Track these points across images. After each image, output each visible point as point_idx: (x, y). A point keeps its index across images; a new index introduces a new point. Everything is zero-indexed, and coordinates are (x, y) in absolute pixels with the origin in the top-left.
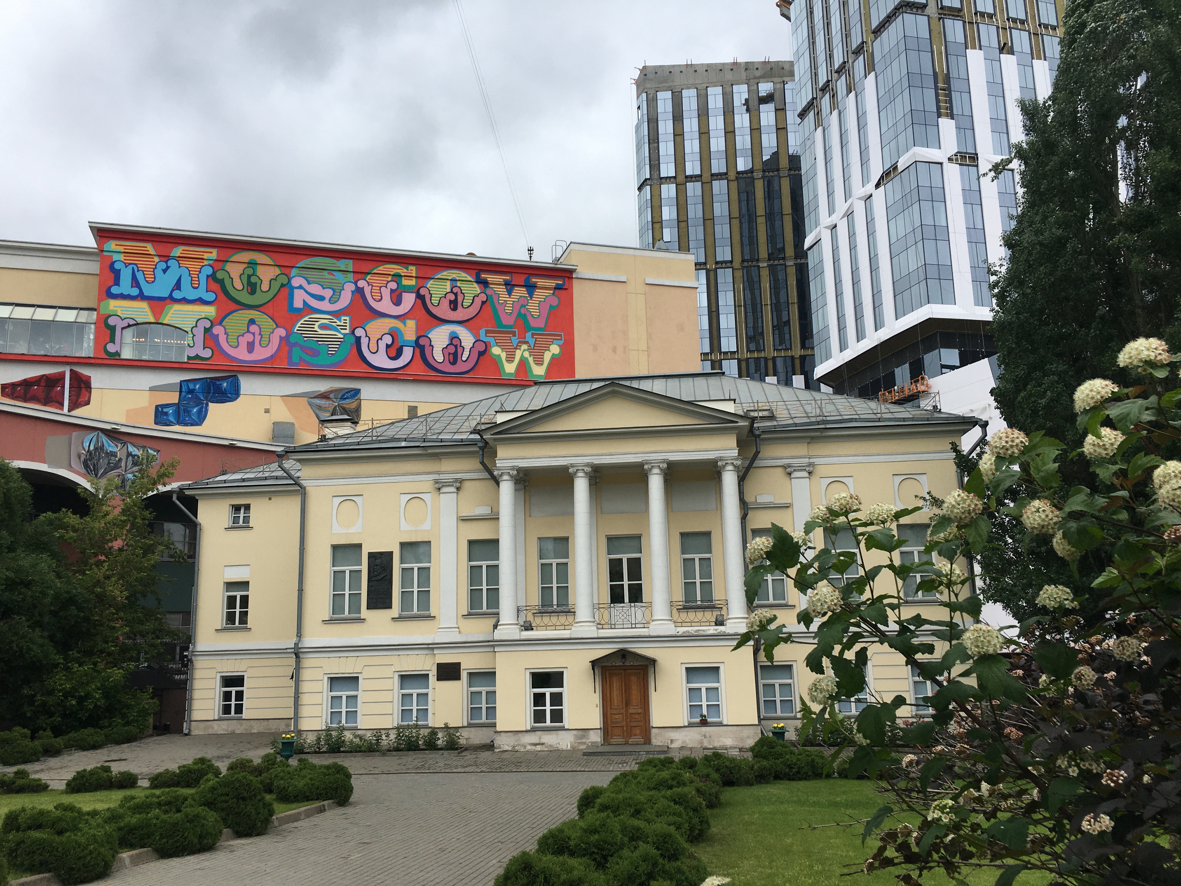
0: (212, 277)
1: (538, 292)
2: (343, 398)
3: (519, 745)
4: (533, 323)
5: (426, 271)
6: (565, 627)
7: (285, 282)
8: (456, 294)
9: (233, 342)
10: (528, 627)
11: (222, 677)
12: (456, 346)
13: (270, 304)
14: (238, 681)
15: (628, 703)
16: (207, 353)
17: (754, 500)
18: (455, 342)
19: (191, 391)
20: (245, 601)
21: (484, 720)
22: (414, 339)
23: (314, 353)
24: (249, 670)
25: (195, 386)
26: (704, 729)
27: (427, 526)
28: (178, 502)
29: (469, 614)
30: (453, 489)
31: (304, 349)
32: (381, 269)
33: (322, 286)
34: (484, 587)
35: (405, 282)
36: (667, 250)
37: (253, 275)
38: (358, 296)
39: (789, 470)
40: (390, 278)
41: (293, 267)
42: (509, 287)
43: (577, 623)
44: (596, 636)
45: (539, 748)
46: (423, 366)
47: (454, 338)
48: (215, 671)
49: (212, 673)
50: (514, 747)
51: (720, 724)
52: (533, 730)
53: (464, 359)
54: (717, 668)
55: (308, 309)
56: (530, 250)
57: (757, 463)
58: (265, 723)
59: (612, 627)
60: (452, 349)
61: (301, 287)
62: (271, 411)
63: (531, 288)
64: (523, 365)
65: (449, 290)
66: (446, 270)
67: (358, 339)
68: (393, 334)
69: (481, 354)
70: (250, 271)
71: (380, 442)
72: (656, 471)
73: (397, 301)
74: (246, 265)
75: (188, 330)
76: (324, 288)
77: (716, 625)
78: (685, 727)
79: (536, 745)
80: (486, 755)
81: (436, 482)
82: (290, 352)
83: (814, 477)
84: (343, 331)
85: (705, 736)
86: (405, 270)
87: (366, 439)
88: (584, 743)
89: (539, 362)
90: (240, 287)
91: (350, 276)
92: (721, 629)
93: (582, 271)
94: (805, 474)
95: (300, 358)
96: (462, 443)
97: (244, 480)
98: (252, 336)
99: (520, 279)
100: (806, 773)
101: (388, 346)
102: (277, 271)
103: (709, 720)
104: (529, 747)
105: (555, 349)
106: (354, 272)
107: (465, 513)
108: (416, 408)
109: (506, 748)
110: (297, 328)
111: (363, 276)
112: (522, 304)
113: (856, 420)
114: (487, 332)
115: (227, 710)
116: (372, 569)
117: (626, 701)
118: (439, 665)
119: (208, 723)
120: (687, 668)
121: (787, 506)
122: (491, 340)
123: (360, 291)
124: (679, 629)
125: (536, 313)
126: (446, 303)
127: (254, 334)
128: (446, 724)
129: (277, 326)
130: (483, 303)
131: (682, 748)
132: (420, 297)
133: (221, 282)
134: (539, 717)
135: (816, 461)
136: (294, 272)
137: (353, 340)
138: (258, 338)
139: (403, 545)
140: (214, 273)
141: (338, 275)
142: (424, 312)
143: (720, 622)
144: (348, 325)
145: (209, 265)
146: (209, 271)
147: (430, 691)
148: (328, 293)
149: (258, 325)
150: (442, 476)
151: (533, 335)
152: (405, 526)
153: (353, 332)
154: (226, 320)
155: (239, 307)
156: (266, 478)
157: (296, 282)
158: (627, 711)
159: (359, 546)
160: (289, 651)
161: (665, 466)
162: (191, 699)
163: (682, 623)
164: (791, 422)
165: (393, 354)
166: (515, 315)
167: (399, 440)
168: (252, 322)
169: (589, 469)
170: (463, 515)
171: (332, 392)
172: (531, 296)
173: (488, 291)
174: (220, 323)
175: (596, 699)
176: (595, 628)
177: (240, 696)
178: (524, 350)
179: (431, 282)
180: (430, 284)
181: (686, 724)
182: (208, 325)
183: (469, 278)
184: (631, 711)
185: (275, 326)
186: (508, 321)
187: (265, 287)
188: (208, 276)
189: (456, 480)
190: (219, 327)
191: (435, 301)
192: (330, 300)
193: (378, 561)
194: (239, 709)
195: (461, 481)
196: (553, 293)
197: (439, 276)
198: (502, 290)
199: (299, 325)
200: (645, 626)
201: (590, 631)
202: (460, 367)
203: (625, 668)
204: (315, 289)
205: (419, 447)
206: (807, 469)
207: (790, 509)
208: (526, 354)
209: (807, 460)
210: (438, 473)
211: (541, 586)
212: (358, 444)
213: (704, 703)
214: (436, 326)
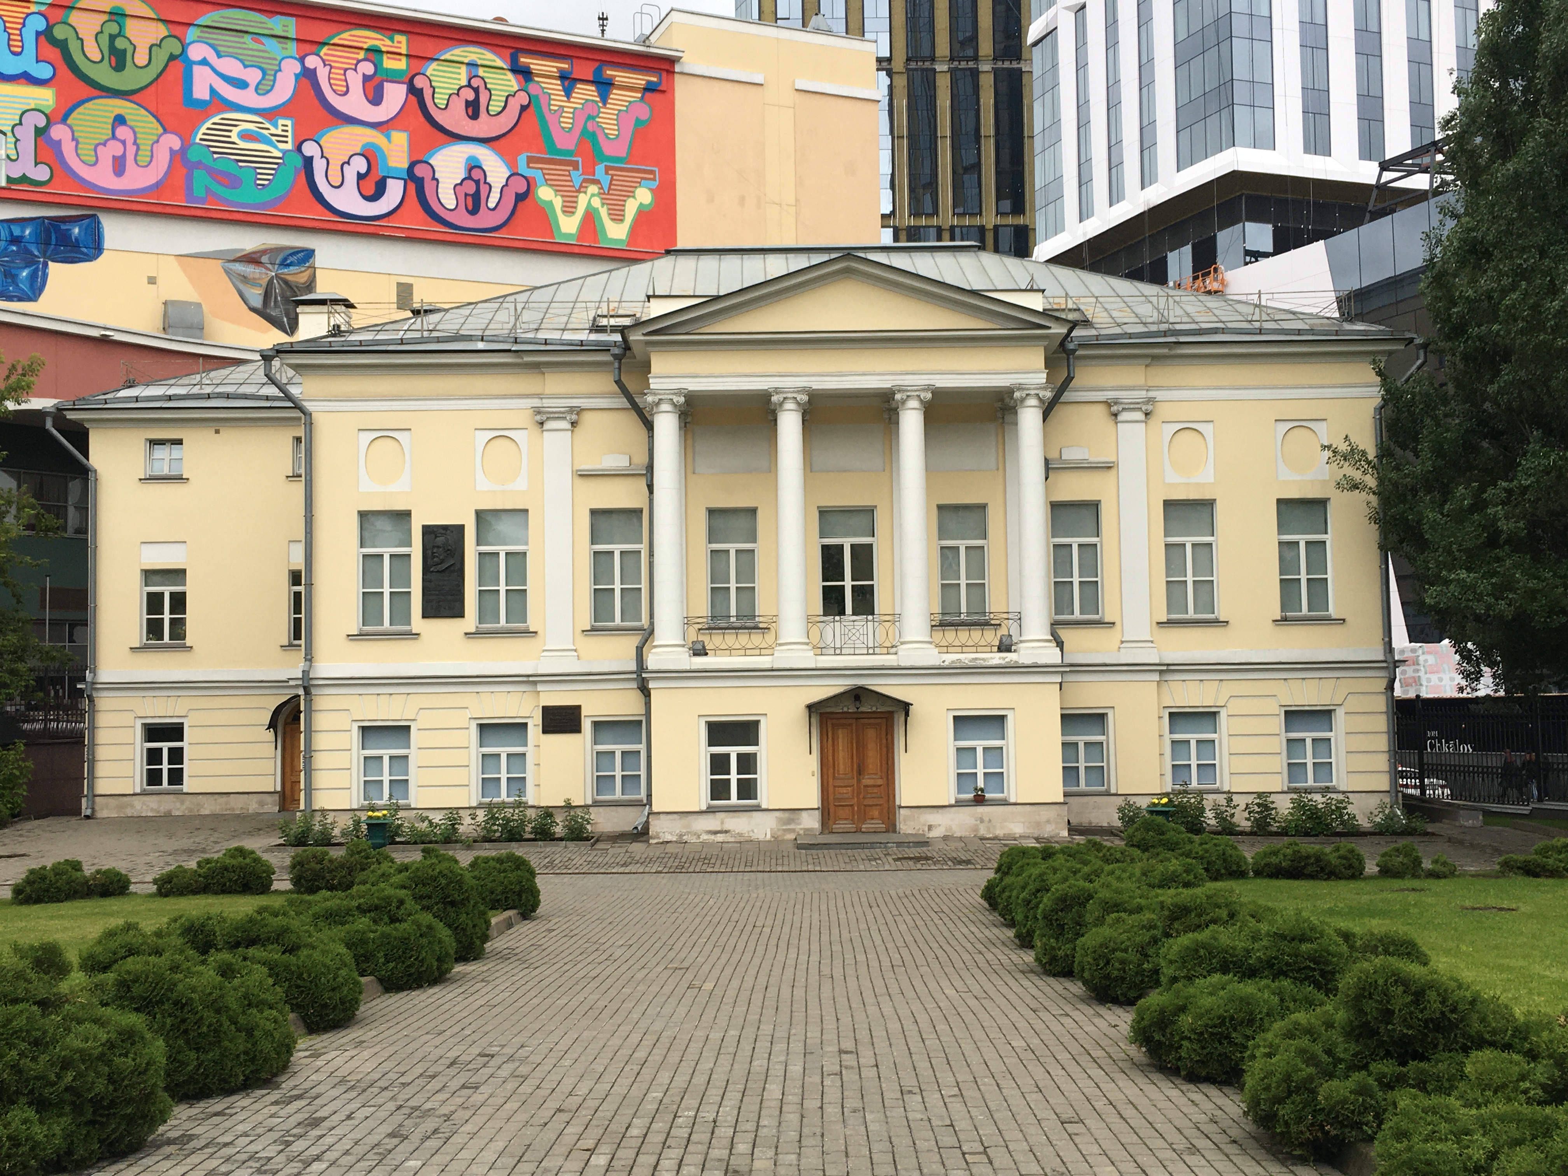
0: (46, 36)
1: (616, 95)
2: (284, 264)
3: (688, 833)
4: (608, 149)
5: (426, 46)
6: (760, 651)
7: (177, 51)
8: (476, 90)
9: (88, 156)
10: (700, 651)
11: (144, 725)
12: (477, 182)
13: (152, 89)
14: (175, 732)
15: (860, 771)
16: (42, 173)
17: (1057, 455)
18: (476, 174)
19: (15, 240)
20: (179, 602)
21: (618, 795)
22: (406, 166)
23: (231, 181)
24: (191, 714)
25: (23, 231)
26: (981, 810)
27: (521, 484)
28: (55, 432)
29: (593, 629)
30: (565, 425)
31: (215, 174)
32: (347, 36)
33: (241, 61)
34: (617, 586)
35: (389, 63)
36: (829, 32)
37: (119, 35)
38: (306, 82)
39: (1115, 409)
40: (361, 55)
41: (190, 25)
42: (566, 83)
43: (780, 645)
44: (813, 666)
45: (720, 838)
46: (422, 214)
47: (474, 168)
48: (131, 716)
49: (127, 719)
50: (681, 836)
51: (1005, 803)
52: (711, 811)
53: (491, 205)
54: (1002, 719)
55: (218, 103)
56: (603, 19)
57: (1067, 396)
58: (224, 799)
59: (838, 651)
60: (471, 188)
61: (204, 62)
62: (159, 281)
63: (605, 86)
64: (590, 220)
65: (464, 82)
66: (460, 46)
67: (308, 162)
68: (369, 155)
69: (520, 198)
70: (113, 28)
71: (438, 340)
72: (913, 403)
73: (375, 98)
74: (106, 17)
75: (7, 129)
76: (245, 67)
77: (1000, 650)
78: (950, 806)
79: (716, 833)
80: (637, 848)
81: (538, 411)
82: (190, 178)
83: (1154, 421)
84: (282, 146)
85: (982, 821)
86: (388, 42)
87: (410, 335)
88: (793, 830)
89: (617, 216)
90: (97, 57)
91: (292, 47)
92: (1010, 657)
93: (689, 63)
94: (1140, 416)
95: (207, 189)
96: (582, 347)
97: (170, 398)
98: (120, 145)
99: (586, 70)
100: (1218, 871)
101: (360, 177)
102: (162, 30)
103: (988, 796)
104: (705, 837)
105: (644, 196)
106: (298, 40)
107: (587, 465)
108: (410, 287)
109: (669, 838)
110: (200, 136)
111: (314, 48)
112: (589, 115)
113: (1223, 331)
114: (530, 160)
115: (154, 778)
116: (429, 552)
117: (859, 766)
118: (545, 709)
119: (125, 799)
120: (955, 717)
121: (1108, 467)
122: (537, 174)
123: (309, 75)
124: (946, 657)
125: (612, 131)
126: (458, 106)
127: (124, 142)
128: (568, 801)
129: (165, 131)
130: (524, 108)
131: (945, 838)
132: (415, 92)
133: (62, 46)
134: (719, 790)
135: (1158, 395)
136: (192, 34)
137: (299, 162)
138: (131, 150)
139: (480, 516)
140: (49, 28)
141: (269, 42)
142: (422, 119)
143: (1005, 647)
144: (289, 134)
145: (39, 13)
146: (40, 24)
147: (529, 750)
148: (253, 76)
149: (131, 128)
150: (546, 403)
151: (607, 169)
152: (483, 483)
153: (299, 148)
154: (74, 115)
155: (97, 93)
156: (209, 397)
157: (196, 52)
158: (859, 781)
159: (404, 516)
160: (291, 683)
161: (929, 396)
162: (93, 762)
163: (947, 648)
164: (1118, 330)
165: (371, 191)
166: (577, 133)
167: (469, 338)
168: (120, 120)
169: (804, 398)
170: (582, 467)
171: (264, 252)
172: (604, 99)
173: (531, 87)
174: (64, 120)
175: (813, 762)
176: (811, 653)
177: (177, 756)
178: (593, 195)
179: (434, 65)
180: (432, 69)
181: (953, 802)
182: (42, 122)
183: (499, 63)
184: (866, 781)
185: (161, 130)
186: (566, 143)
187: (141, 58)
188: (38, 34)
189: (571, 410)
190: (60, 127)
191: (441, 101)
192: (257, 89)
193: (440, 540)
194: (176, 777)
195: (580, 411)
196: (642, 98)
197: (447, 56)
198: (554, 87)
199: (203, 130)
200: (891, 649)
201: (806, 658)
202: (484, 220)
203: (858, 716)
204: (231, 67)
205: (509, 351)
206: (1144, 408)
207: (1113, 472)
208: (596, 202)
209: (1143, 394)
210: (540, 396)
211: (710, 586)
212: (402, 342)
213: (980, 771)
214: (444, 144)
